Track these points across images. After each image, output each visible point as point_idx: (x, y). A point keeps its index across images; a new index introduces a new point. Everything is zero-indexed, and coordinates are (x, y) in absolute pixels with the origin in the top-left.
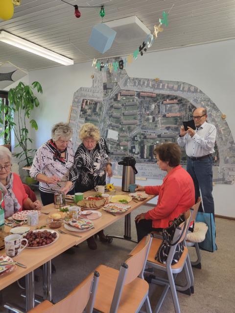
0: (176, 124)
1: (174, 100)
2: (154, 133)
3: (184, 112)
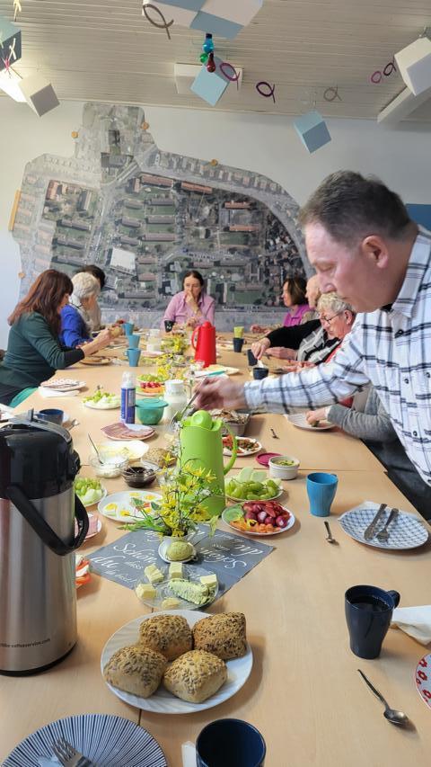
0: (246, 244)
1: (245, 203)
2: (208, 257)
3: (259, 224)
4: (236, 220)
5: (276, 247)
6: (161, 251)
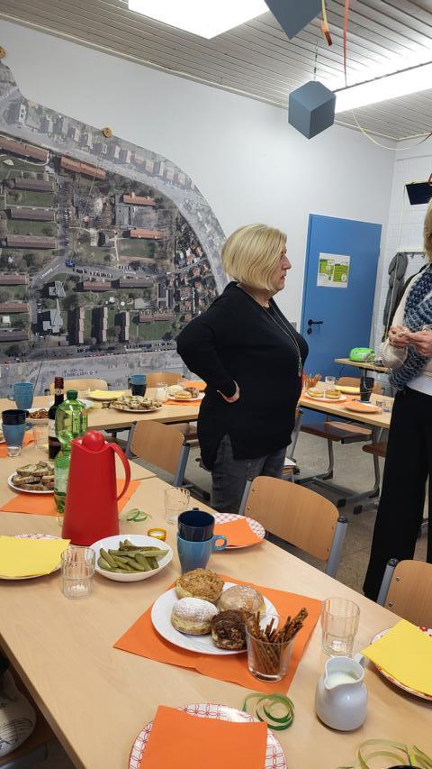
0: (151, 257)
1: (149, 198)
2: (103, 275)
3: (167, 229)
4: (138, 222)
5: (186, 261)
6: (33, 264)
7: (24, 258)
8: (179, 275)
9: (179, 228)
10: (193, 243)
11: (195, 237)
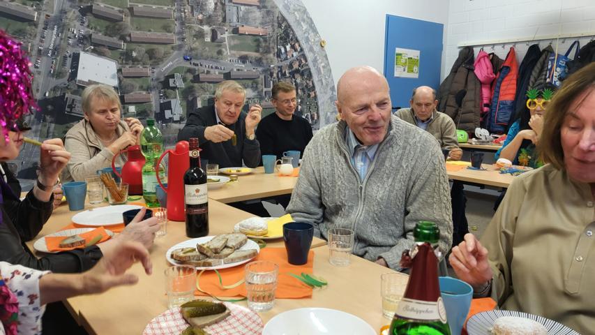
0: (257, 51)
2: (217, 68)
3: (270, 26)
4: (245, 20)
5: (287, 55)
6: (155, 58)
7: (146, 52)
8: (280, 67)
9: (280, 26)
10: (292, 39)
11: (294, 34)
